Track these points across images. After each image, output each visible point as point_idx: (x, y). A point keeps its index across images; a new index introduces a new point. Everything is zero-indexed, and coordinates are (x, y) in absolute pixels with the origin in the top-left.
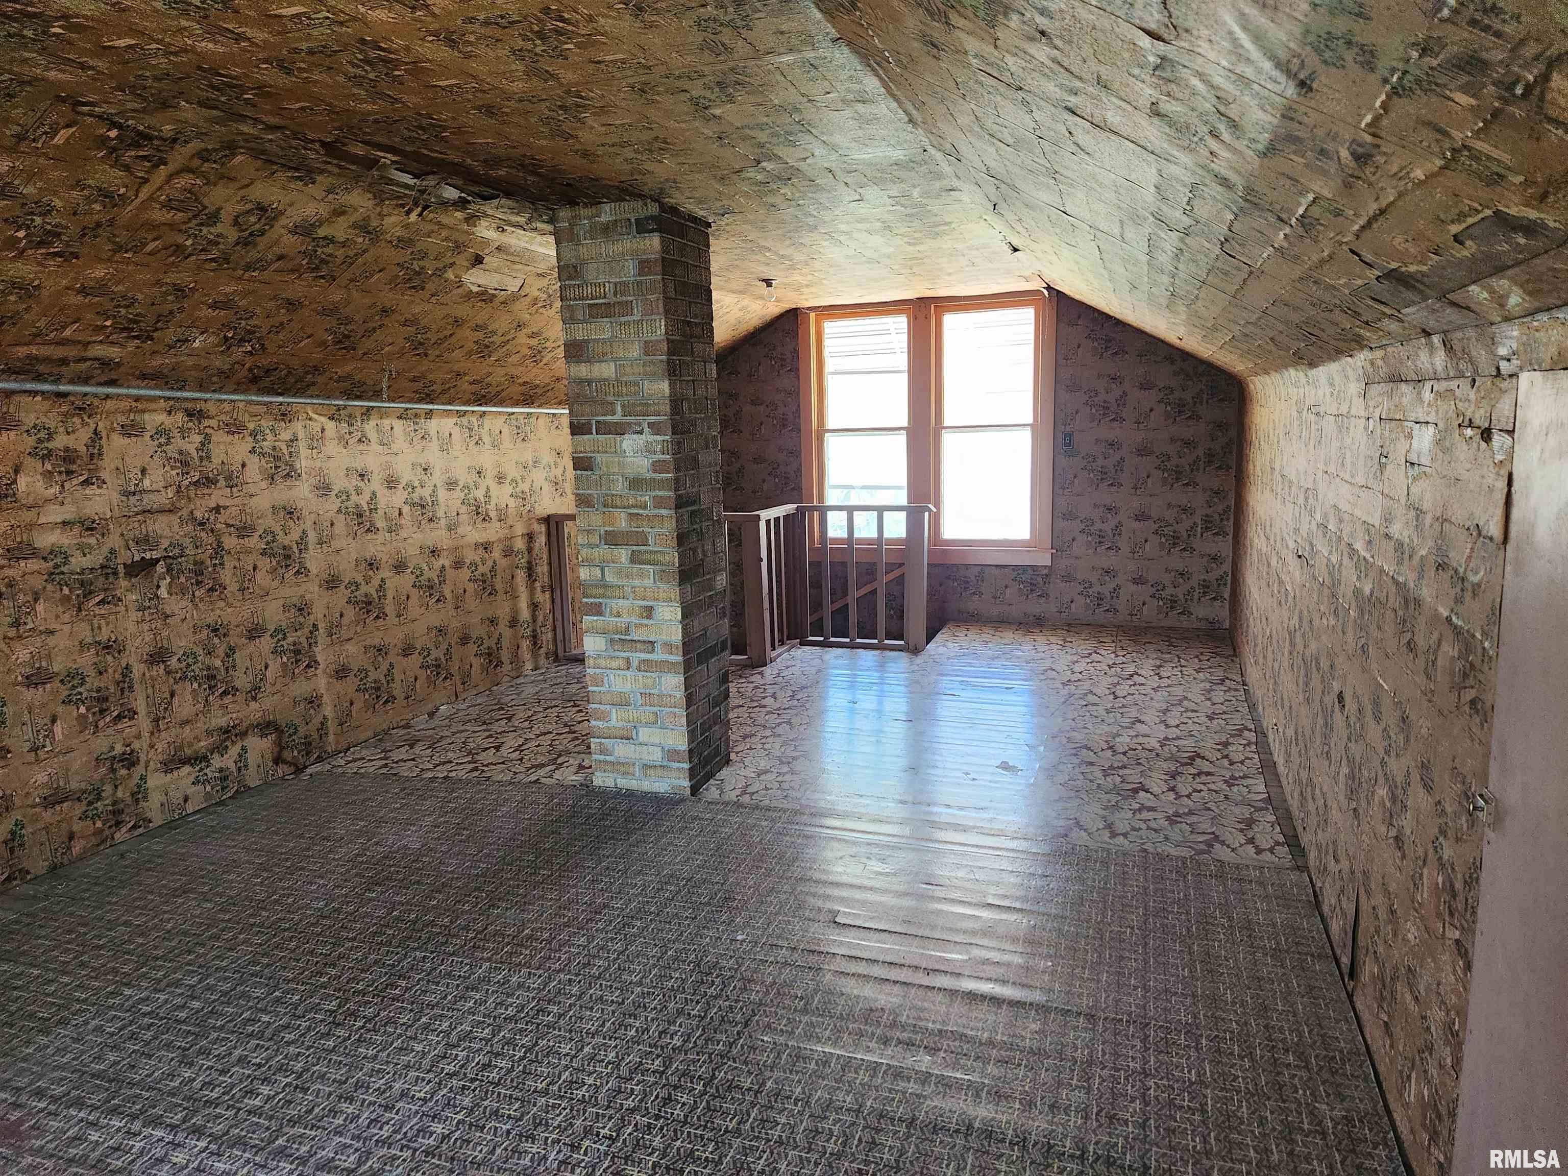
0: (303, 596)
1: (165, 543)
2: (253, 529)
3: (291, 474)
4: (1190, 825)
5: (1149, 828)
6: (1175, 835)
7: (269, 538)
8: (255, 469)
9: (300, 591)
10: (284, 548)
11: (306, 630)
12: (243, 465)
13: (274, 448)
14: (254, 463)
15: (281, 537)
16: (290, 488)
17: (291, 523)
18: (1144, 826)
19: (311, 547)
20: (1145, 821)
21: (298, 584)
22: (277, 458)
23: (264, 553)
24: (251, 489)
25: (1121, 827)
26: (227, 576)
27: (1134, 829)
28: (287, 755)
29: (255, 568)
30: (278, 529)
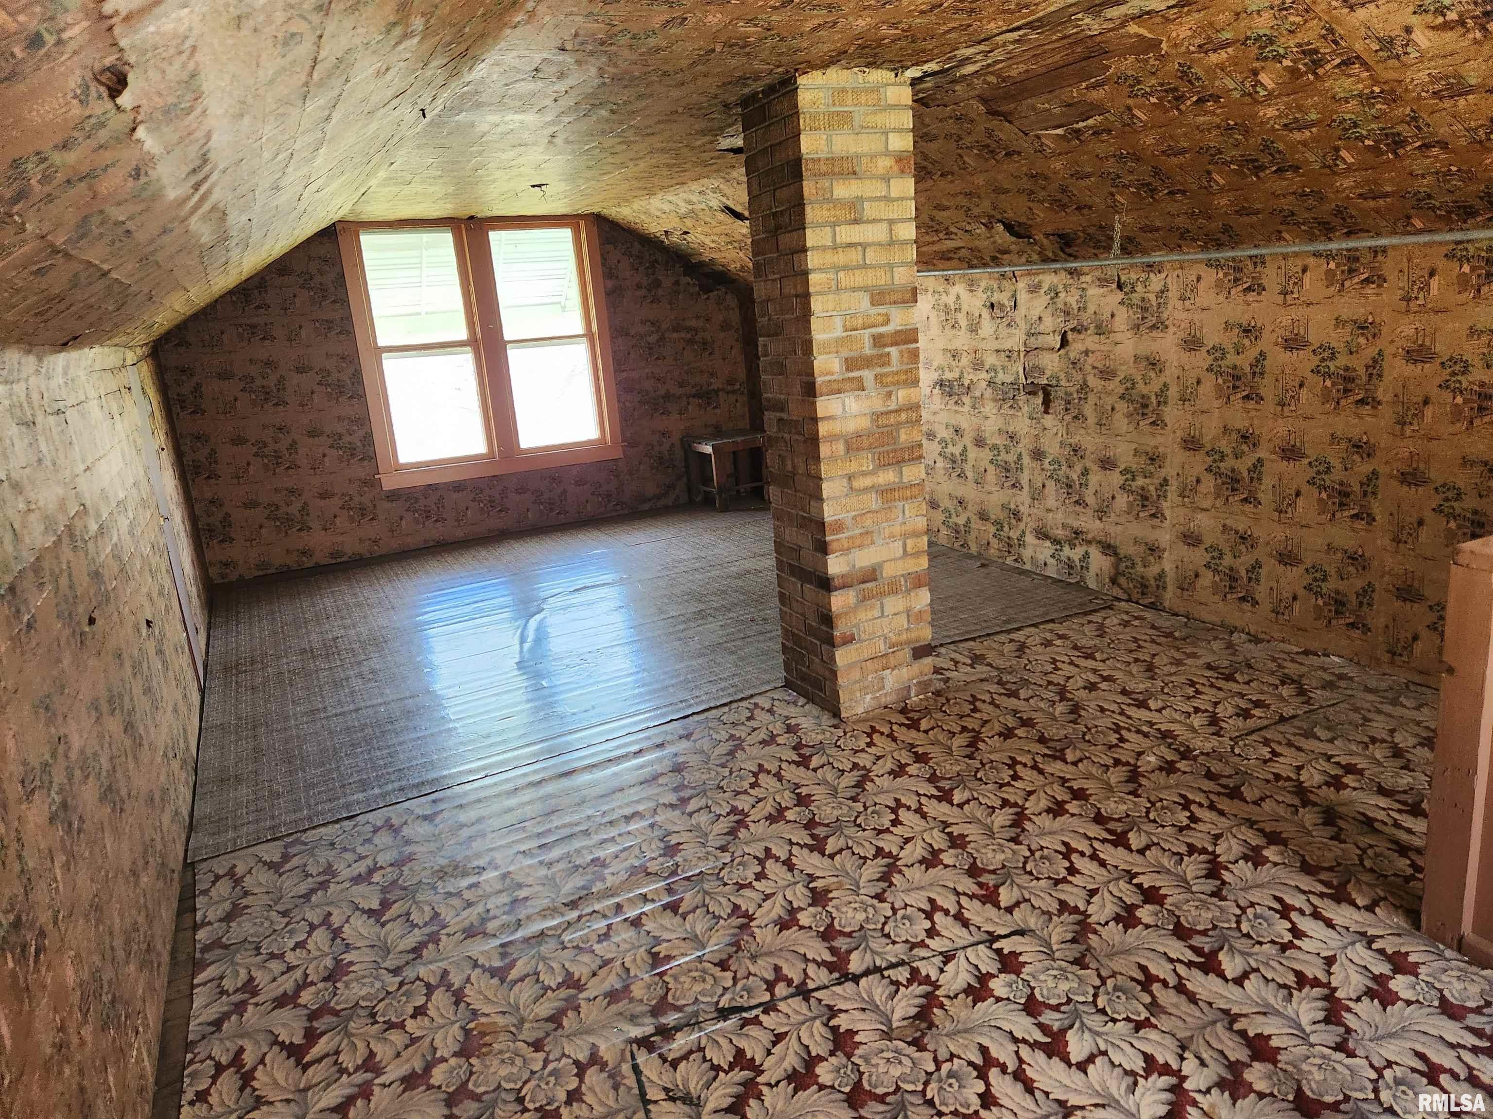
0: (1156, 447)
1: (1048, 373)
2: (1114, 374)
3: (1160, 326)
4: (307, 875)
5: (354, 850)
6: (324, 856)
7: (1129, 385)
8: (1123, 319)
9: (1152, 442)
10: (1143, 397)
11: (1156, 481)
12: (1113, 316)
13: (1143, 299)
14: (1122, 314)
15: (1140, 386)
16: (1154, 339)
17: (1152, 374)
18: (360, 850)
19: (1170, 402)
20: (361, 858)
21: (1153, 434)
22: (1144, 309)
23: (1122, 397)
24: (1118, 337)
25: (383, 839)
26: (1088, 410)
27: (369, 841)
28: (1122, 581)
29: (1113, 409)
30: (1138, 378)
